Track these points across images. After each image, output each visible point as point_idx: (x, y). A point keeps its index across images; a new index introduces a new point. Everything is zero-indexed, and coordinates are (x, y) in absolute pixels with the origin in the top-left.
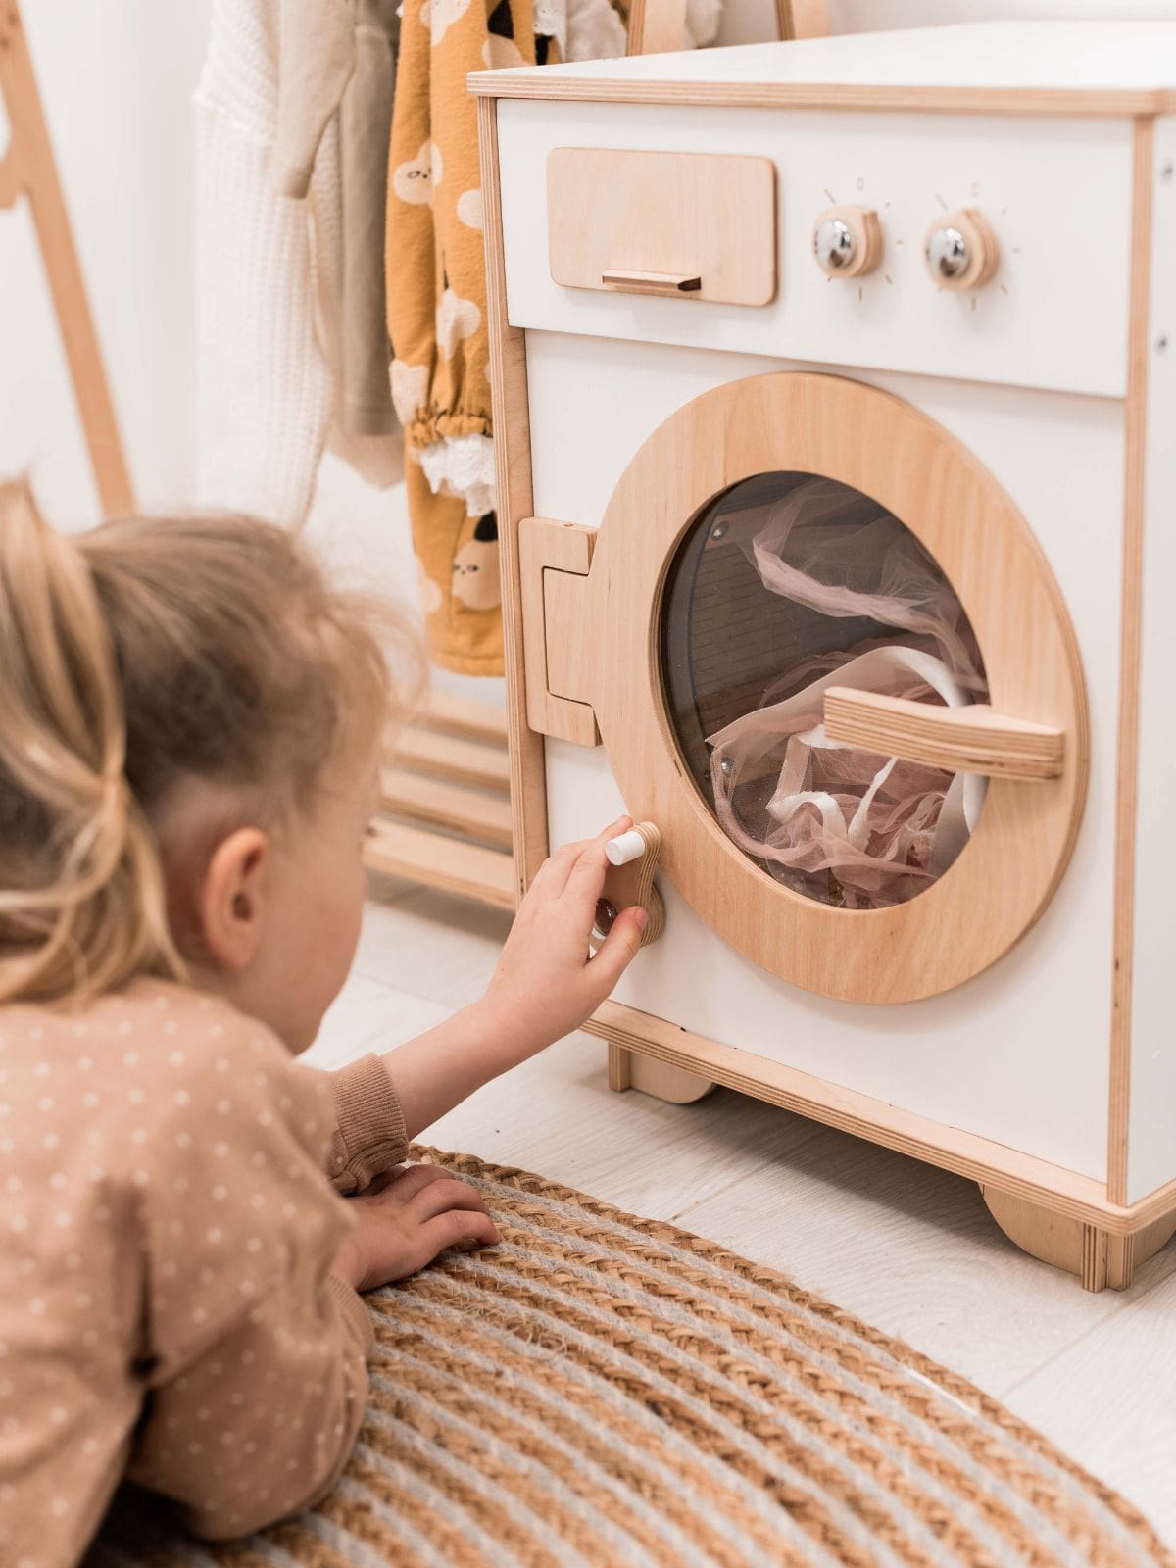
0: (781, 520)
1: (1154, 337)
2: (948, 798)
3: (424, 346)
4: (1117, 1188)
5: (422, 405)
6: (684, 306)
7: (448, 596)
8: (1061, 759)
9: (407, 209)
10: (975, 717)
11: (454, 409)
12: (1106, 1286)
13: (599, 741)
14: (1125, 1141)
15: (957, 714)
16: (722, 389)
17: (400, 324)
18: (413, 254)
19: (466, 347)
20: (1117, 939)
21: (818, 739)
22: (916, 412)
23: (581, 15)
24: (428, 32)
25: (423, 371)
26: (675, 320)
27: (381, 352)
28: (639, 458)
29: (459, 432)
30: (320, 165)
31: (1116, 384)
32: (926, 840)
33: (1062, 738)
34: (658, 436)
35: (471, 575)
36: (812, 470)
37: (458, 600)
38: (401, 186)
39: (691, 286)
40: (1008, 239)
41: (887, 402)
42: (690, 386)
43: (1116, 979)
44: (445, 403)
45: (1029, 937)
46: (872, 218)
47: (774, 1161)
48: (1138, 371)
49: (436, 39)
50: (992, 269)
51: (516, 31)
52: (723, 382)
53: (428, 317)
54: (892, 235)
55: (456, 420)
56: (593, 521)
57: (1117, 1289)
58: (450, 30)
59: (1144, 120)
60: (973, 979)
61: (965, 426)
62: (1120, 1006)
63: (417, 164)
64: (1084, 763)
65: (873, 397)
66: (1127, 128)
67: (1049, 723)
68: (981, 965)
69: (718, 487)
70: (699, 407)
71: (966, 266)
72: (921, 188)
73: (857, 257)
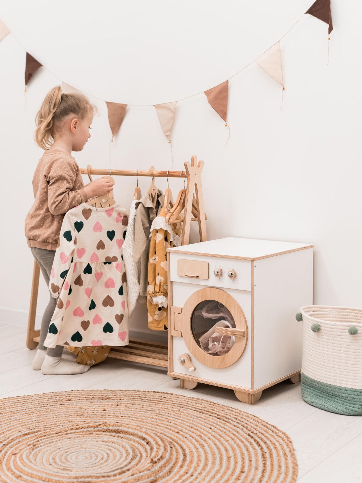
0: (205, 309)
1: (254, 285)
2: (231, 339)
3: (154, 283)
4: (253, 388)
5: (154, 291)
6: (197, 279)
7: (154, 319)
8: (245, 334)
9: (152, 264)
10: (234, 329)
11: (159, 292)
12: (251, 404)
13: (182, 336)
14: (253, 382)
15: (231, 329)
16: (201, 289)
17: (150, 279)
18: (152, 270)
19: (161, 283)
20: (252, 356)
21: (214, 335)
22: (226, 293)
23: (175, 238)
24: (156, 241)
25: (153, 286)
26: (195, 281)
27: (146, 283)
28: (189, 298)
29: (160, 295)
30: (141, 257)
31: (250, 290)
32: (230, 345)
33: (245, 331)
34: (192, 295)
35: (157, 316)
36: (213, 299)
37: (155, 319)
38: (151, 261)
39: (197, 277)
40: (237, 273)
41: (223, 291)
42: (196, 289)
43: (252, 361)
44: (158, 291)
45: (241, 357)
46: (221, 270)
47: (206, 394)
48: (252, 288)
49: (157, 242)
50: (236, 276)
51: (168, 241)
52: (201, 288)
53: (155, 279)
54: (223, 271)
55: (159, 293)
56: (182, 306)
57: (252, 404)
58: (160, 241)
59: (252, 261)
60: (234, 363)
61: (232, 294)
62: (252, 364)
63: (154, 258)
64: (247, 334)
65: (221, 291)
66: (251, 262)
67: (243, 330)
68: (235, 361)
69: (200, 302)
70: (198, 291)
71: (233, 276)
72: (227, 267)
73: (219, 274)
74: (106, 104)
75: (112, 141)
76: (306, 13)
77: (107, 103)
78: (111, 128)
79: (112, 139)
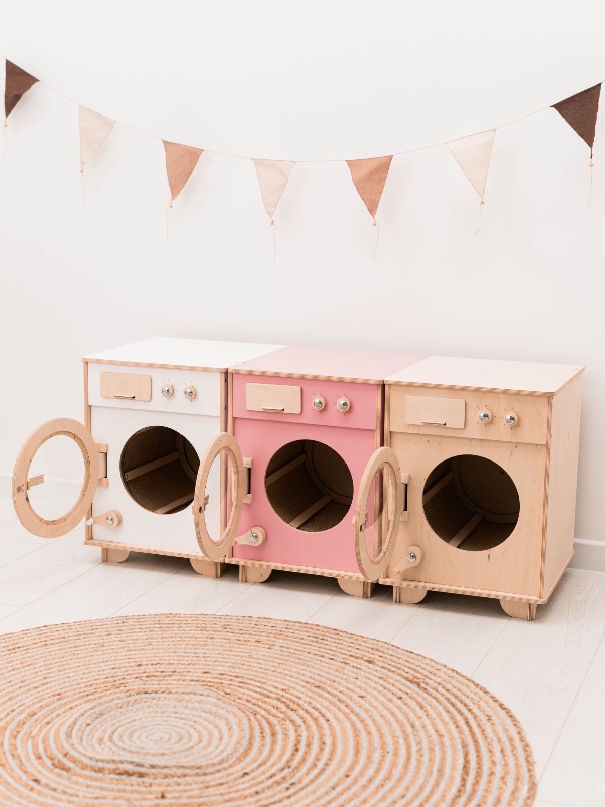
39: (134, 398)
40: (199, 391)
46: (172, 386)
48: (222, 412)
50: (197, 395)
54: (176, 388)
71: (191, 395)
72: (182, 383)
73: (170, 393)
74: (163, 145)
75: (171, 207)
76: (552, 107)
77: (164, 142)
78: (171, 184)
79: (171, 204)
